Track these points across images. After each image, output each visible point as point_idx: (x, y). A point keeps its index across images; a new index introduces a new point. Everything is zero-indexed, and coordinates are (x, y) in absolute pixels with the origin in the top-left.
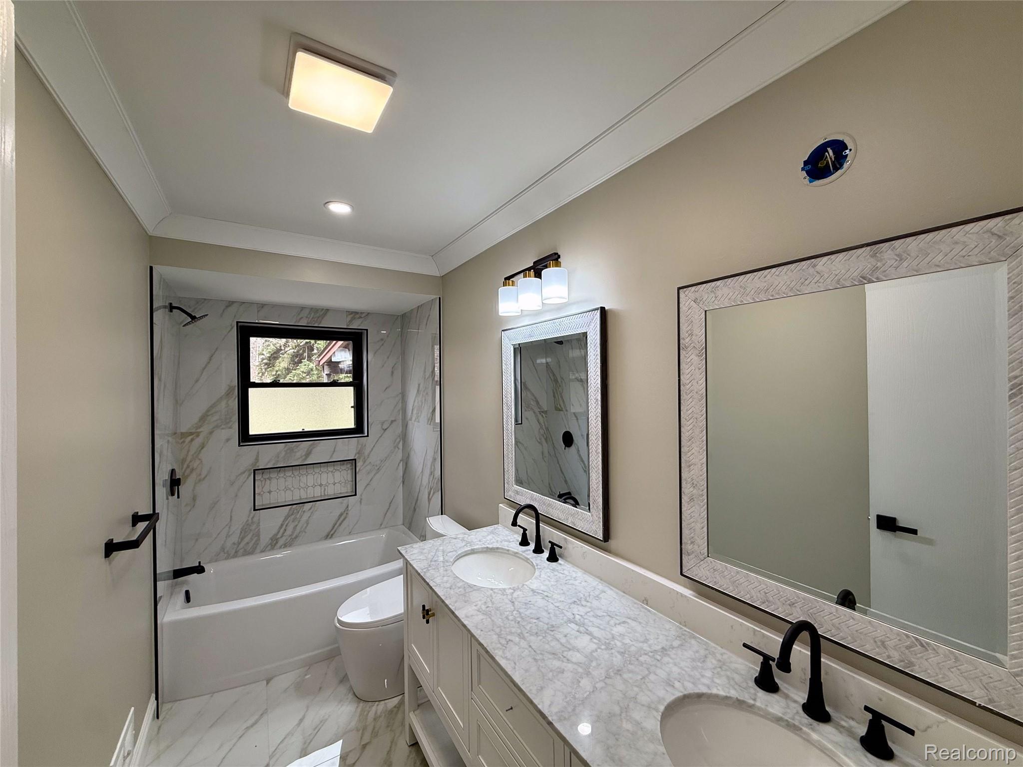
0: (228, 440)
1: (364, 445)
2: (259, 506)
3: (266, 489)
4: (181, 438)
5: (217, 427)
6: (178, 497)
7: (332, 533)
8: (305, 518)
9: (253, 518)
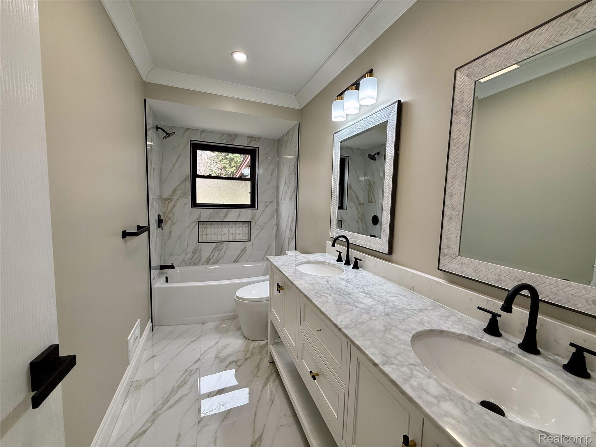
0: (186, 204)
1: (255, 213)
2: (200, 241)
3: (204, 233)
4: (164, 202)
5: (180, 197)
6: (162, 229)
7: (237, 260)
8: (224, 250)
9: (198, 247)
